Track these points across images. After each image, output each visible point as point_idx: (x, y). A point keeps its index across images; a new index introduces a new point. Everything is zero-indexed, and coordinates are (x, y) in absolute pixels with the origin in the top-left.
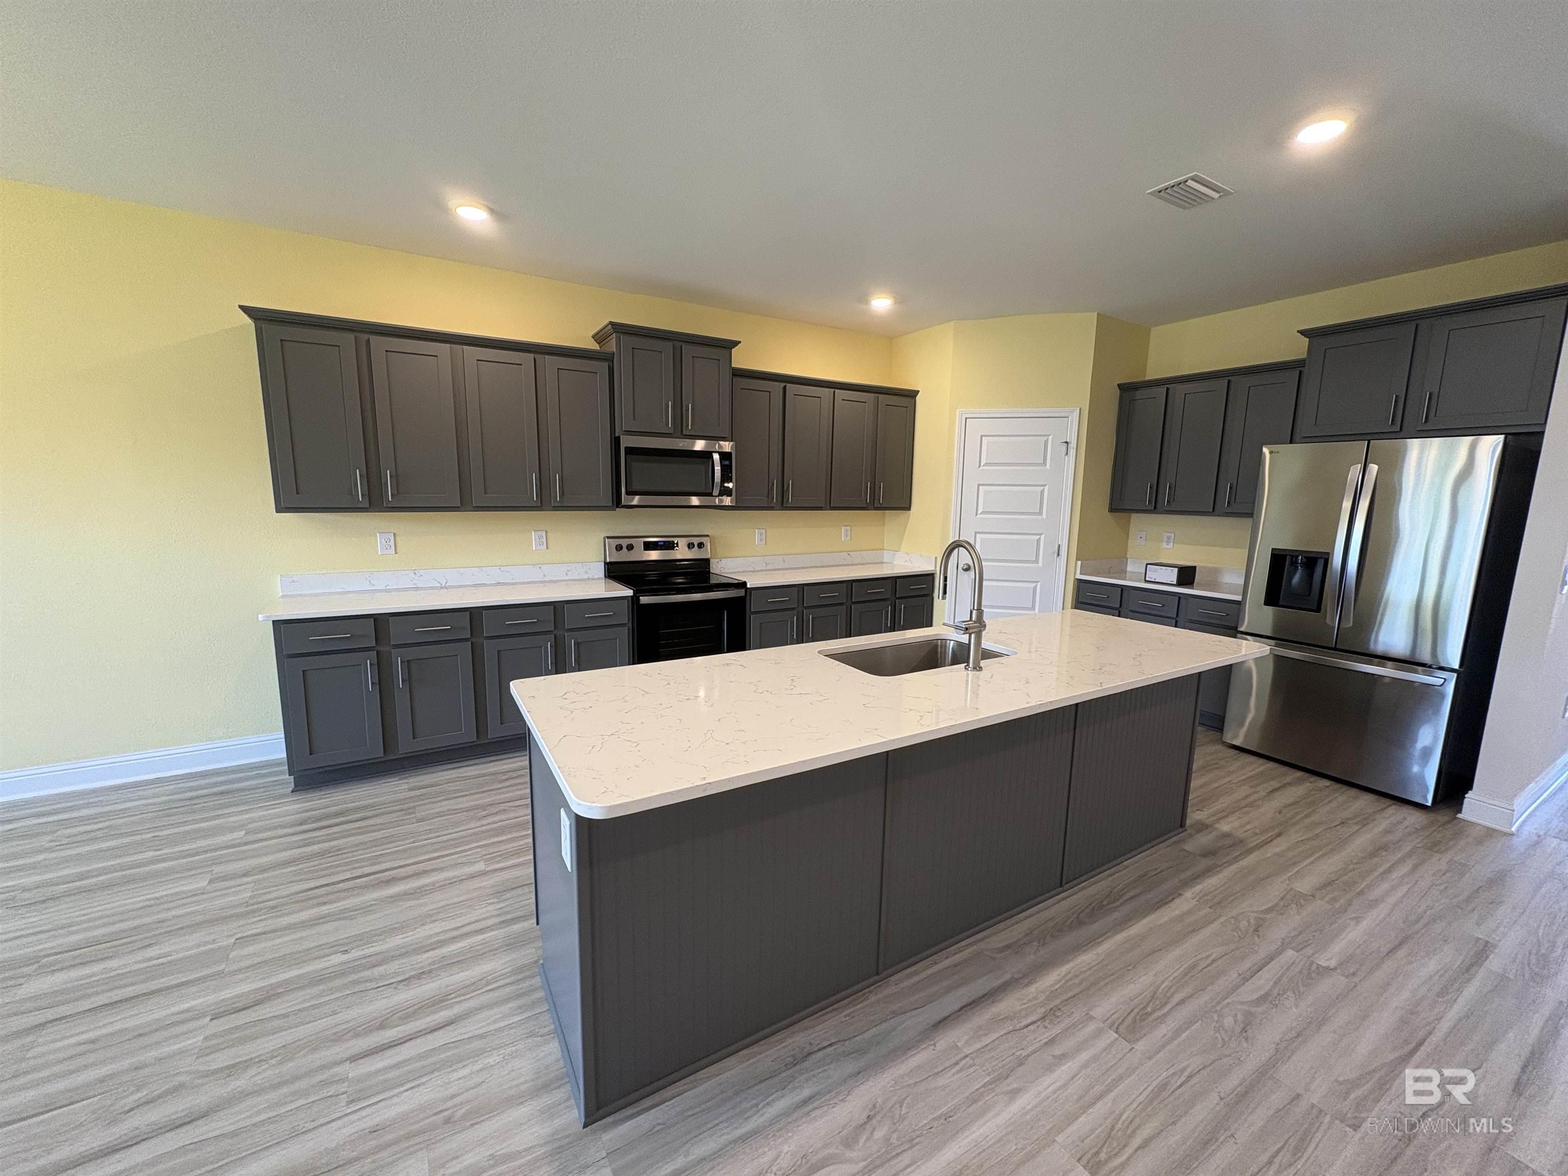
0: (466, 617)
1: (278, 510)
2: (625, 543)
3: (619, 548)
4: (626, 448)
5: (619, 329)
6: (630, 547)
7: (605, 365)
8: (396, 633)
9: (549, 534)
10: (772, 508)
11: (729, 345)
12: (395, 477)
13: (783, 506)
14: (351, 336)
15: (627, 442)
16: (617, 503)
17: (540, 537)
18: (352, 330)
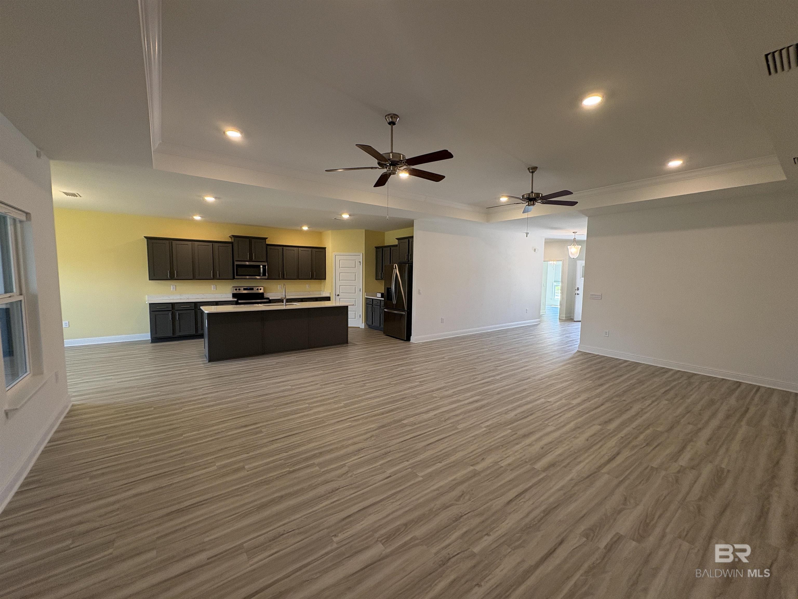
0: (194, 304)
1: (150, 280)
2: (238, 288)
3: (236, 290)
4: (236, 265)
5: (234, 236)
6: (239, 289)
7: (231, 245)
8: (176, 307)
9: (217, 286)
10: (280, 279)
11: (265, 239)
12: (177, 272)
13: (283, 278)
14: (168, 241)
15: (236, 263)
16: (234, 278)
17: (214, 287)
18: (168, 240)
